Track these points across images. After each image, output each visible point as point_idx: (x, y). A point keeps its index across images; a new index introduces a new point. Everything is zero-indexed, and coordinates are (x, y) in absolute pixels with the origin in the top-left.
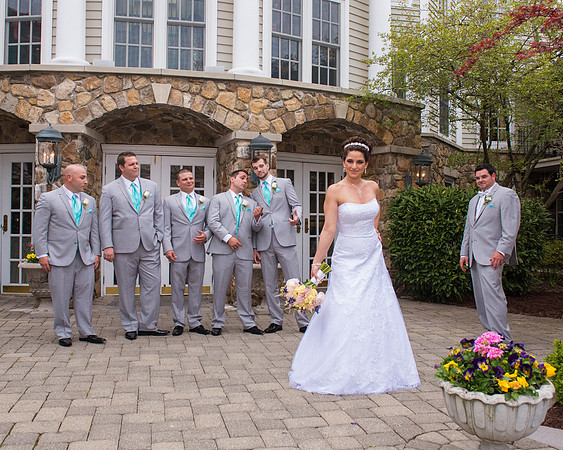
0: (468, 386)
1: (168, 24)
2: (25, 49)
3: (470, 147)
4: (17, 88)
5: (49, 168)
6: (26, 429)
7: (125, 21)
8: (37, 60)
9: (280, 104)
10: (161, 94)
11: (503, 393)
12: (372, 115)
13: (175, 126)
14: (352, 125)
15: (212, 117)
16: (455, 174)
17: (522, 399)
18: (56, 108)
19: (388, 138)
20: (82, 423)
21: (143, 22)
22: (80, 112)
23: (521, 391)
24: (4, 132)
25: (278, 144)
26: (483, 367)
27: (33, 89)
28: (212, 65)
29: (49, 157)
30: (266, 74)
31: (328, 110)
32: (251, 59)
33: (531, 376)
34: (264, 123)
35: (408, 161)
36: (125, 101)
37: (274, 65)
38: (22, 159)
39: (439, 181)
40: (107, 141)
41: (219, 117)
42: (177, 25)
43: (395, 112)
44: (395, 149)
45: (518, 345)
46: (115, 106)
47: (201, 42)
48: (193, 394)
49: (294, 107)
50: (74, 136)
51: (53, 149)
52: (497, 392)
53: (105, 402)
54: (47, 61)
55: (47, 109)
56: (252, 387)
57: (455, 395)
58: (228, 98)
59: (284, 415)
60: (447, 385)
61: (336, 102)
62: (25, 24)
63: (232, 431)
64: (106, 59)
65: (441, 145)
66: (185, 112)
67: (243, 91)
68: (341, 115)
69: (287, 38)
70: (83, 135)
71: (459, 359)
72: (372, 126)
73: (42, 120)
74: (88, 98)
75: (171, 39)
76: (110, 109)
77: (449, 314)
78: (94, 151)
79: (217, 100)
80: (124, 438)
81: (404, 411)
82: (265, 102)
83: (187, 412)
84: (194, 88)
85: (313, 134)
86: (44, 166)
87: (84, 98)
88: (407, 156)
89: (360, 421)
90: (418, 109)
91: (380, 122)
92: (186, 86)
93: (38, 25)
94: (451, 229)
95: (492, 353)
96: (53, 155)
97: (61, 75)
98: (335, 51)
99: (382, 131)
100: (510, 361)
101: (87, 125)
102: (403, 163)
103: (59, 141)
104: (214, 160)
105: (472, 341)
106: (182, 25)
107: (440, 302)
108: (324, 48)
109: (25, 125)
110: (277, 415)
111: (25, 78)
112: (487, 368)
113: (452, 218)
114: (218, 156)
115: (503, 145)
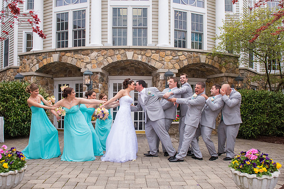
0: (241, 170)
1: (133, 28)
2: (80, 41)
3: (262, 73)
4: (76, 56)
5: (88, 85)
6: (73, 180)
7: (116, 28)
8: (84, 45)
9: (177, 57)
10: (130, 56)
11: (256, 174)
12: (217, 61)
13: (136, 68)
14: (208, 65)
15: (150, 64)
16: (256, 84)
17: (264, 177)
18: (90, 63)
19: (224, 70)
20: (94, 179)
21: (123, 28)
22: (99, 64)
23: (264, 173)
24: (73, 72)
25: (177, 74)
26: (248, 163)
27: (82, 56)
28: (150, 43)
29: (88, 81)
30: (172, 46)
31: (198, 59)
32: (166, 40)
33: (269, 167)
34: (171, 66)
35: (233, 80)
36: (116, 59)
37: (176, 42)
38: (79, 82)
39: (248, 88)
40: (110, 75)
41: (153, 64)
42: (136, 28)
43: (226, 59)
44: (227, 74)
45: (265, 154)
46: (112, 61)
47: (146, 35)
48: (136, 171)
49: (183, 59)
50: (97, 73)
51: (90, 78)
52: (253, 173)
53: (103, 172)
54: (88, 45)
55: (87, 63)
56: (160, 169)
57: (236, 174)
58: (156, 56)
59: (171, 180)
60: (233, 170)
61: (201, 56)
62: (80, 32)
63: (149, 185)
64: (109, 43)
65: (250, 73)
66: (139, 62)
67: (162, 53)
68: (203, 61)
69: (181, 31)
70: (101, 73)
71: (239, 159)
72: (216, 65)
73: (86, 67)
74: (102, 58)
75: (134, 34)
76: (110, 62)
77: (249, 144)
78: (105, 79)
79: (152, 57)
80: (108, 185)
81: (221, 181)
82: (171, 57)
83: (133, 177)
84: (143, 52)
85: (192, 69)
86: (86, 85)
87: (101, 58)
88: (232, 77)
89: (201, 184)
90: (237, 58)
91: (220, 63)
92: (139, 52)
93: (84, 32)
94: (250, 108)
95: (253, 157)
96: (89, 80)
97: (92, 50)
98: (201, 35)
99: (221, 67)
100: (260, 161)
101: (102, 69)
102: (230, 80)
103: (92, 75)
104: (151, 81)
105: (245, 152)
106: (139, 28)
107: (247, 139)
108: (196, 34)
109: (80, 69)
110: (167, 180)
111: (79, 52)
112: (249, 163)
113: (251, 103)
114: (153, 79)
115: (278, 72)
